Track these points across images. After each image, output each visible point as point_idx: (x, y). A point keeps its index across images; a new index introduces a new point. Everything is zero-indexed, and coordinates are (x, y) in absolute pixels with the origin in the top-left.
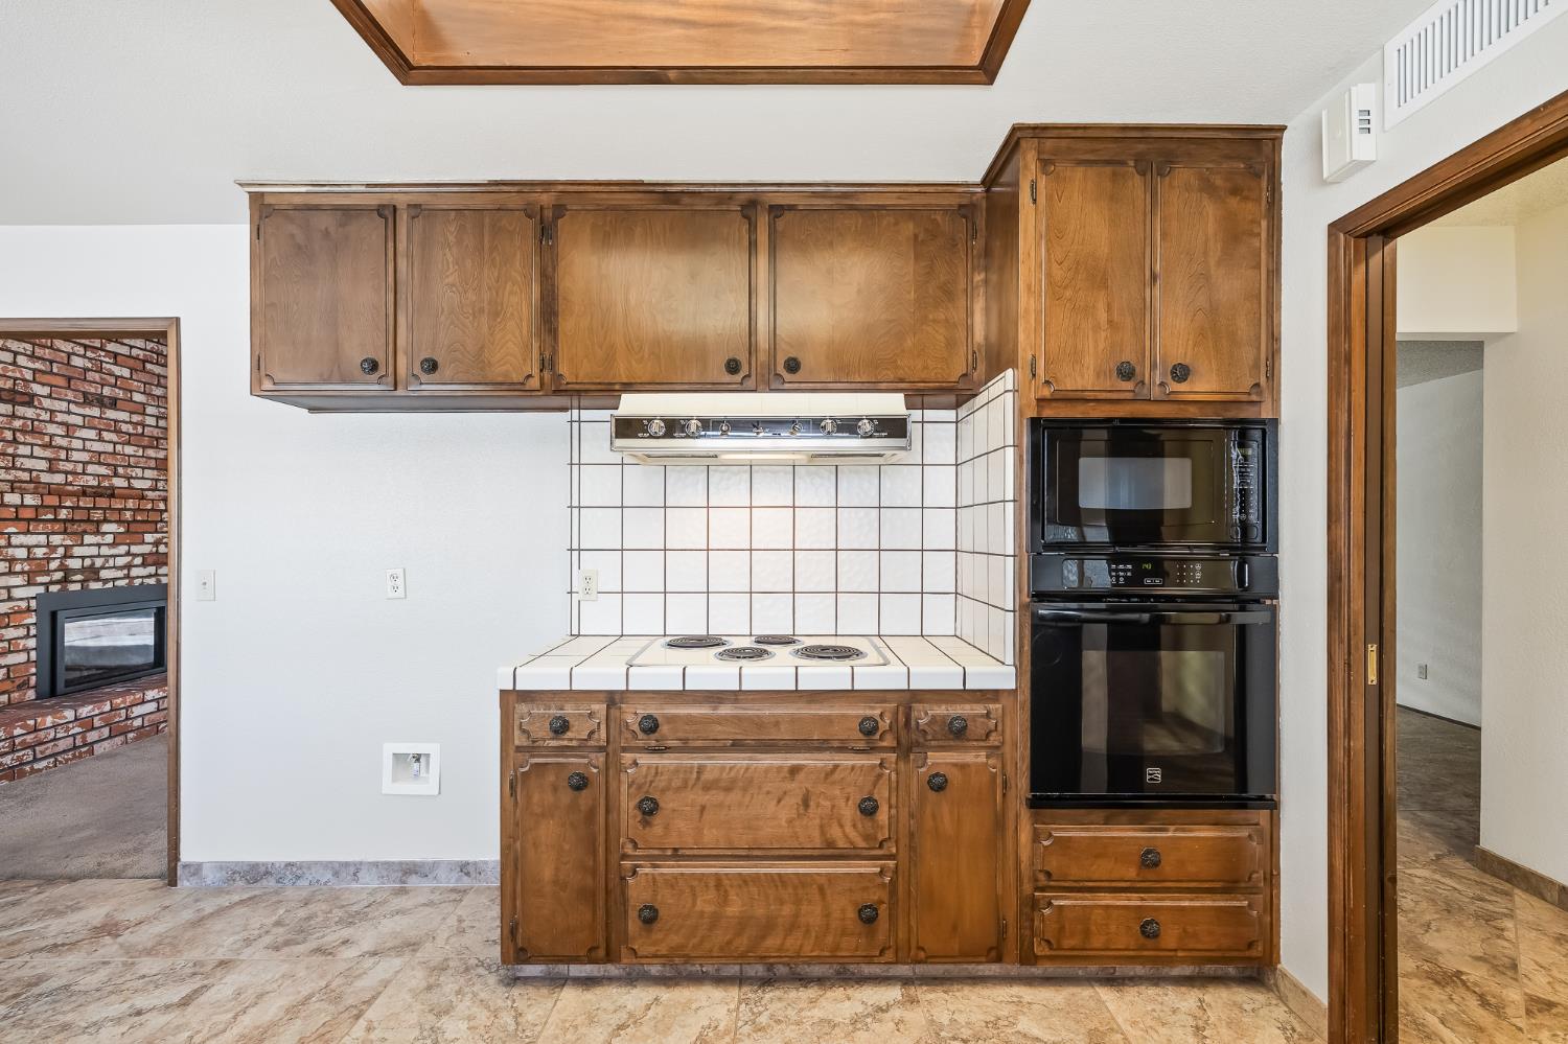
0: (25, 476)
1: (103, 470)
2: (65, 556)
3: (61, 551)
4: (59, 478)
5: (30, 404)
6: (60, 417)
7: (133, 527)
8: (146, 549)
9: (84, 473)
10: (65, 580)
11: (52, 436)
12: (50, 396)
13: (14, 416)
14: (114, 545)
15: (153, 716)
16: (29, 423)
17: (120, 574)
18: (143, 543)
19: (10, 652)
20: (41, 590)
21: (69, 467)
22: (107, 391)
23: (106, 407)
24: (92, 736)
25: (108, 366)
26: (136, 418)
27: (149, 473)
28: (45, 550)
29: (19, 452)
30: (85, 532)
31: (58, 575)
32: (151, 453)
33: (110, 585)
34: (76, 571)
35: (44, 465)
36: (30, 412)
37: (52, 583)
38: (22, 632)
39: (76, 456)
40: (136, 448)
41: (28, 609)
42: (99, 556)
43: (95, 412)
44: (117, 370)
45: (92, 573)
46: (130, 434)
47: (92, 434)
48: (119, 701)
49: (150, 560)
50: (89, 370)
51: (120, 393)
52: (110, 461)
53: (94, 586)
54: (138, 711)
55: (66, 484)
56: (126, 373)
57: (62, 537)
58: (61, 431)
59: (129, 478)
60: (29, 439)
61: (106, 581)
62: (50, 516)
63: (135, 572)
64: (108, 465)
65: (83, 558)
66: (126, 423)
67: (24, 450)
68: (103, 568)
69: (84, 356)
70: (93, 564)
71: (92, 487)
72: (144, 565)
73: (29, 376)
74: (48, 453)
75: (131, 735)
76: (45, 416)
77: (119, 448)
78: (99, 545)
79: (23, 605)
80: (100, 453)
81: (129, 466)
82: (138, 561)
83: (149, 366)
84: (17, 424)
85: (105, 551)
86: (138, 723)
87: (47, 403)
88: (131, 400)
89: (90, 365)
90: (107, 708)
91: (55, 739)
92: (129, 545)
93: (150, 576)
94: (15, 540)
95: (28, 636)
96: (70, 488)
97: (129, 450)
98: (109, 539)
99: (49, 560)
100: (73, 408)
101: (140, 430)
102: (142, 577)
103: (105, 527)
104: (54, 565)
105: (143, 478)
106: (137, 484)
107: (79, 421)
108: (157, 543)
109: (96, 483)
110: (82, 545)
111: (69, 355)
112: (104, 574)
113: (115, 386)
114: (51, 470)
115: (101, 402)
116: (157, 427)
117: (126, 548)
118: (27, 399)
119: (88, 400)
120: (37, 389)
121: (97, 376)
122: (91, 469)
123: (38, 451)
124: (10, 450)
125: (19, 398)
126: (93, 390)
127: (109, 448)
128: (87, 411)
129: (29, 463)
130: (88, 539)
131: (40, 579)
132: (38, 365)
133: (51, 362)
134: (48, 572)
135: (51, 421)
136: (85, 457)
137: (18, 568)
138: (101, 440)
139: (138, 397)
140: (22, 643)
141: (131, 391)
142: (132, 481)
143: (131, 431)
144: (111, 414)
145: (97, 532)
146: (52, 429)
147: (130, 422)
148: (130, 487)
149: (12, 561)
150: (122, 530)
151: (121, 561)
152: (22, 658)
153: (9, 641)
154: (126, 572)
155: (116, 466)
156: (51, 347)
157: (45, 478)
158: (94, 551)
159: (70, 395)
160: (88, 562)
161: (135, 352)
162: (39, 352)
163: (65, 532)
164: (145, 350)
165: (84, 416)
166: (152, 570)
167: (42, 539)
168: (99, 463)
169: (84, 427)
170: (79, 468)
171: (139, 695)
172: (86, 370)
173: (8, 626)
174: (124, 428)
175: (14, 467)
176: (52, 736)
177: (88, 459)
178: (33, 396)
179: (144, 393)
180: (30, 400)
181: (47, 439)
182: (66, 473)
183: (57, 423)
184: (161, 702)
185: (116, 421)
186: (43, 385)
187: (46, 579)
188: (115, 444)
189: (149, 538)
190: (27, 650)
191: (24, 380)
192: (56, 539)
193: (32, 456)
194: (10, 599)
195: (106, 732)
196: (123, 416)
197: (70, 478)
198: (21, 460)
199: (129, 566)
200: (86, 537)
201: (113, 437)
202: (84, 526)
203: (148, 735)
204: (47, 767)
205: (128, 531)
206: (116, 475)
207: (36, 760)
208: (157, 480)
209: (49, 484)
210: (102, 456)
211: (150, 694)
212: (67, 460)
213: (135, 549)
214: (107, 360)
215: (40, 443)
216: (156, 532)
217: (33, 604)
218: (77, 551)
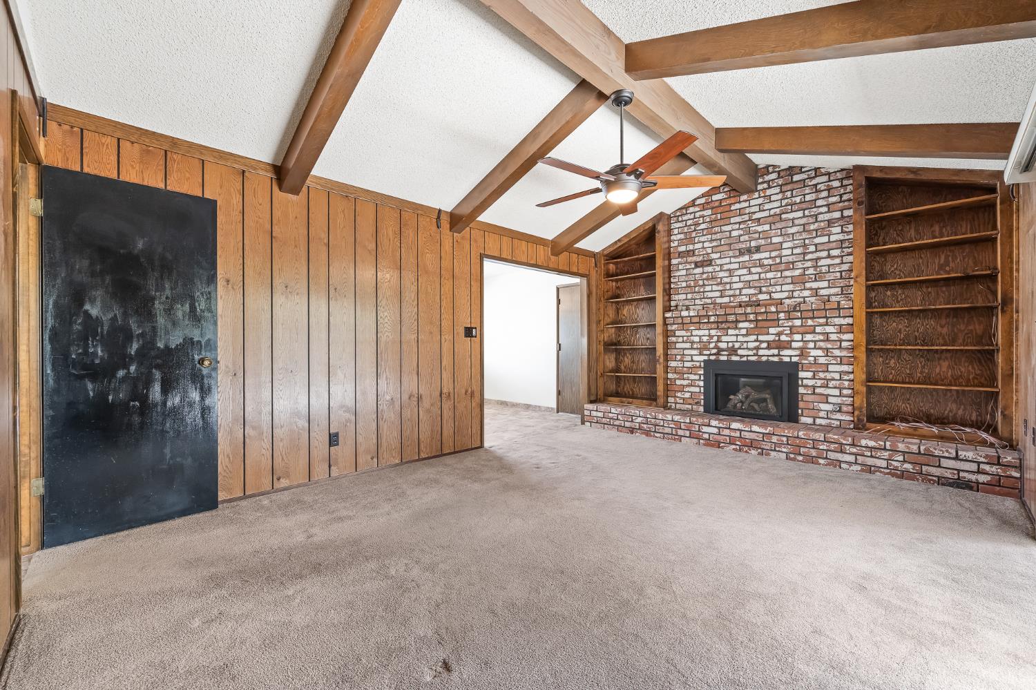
0: (709, 301)
1: (752, 291)
2: (719, 341)
3: (715, 339)
4: (726, 300)
5: (710, 265)
6: (726, 267)
7: (760, 324)
8: (771, 338)
9: (740, 295)
10: (718, 354)
11: (721, 278)
12: (720, 258)
13: (703, 273)
14: (747, 335)
15: (716, 436)
16: (710, 274)
17: (751, 353)
18: (768, 334)
19: (692, 386)
20: (706, 358)
21: (731, 292)
22: (753, 244)
23: (754, 253)
24: (680, 432)
25: (754, 228)
26: (774, 254)
27: (785, 288)
28: (707, 338)
29: (706, 290)
30: (729, 328)
31: (714, 351)
32: (787, 273)
33: (745, 359)
34: (723, 350)
35: (718, 294)
36: (710, 269)
37: (710, 355)
38: (697, 377)
39: (735, 286)
40: (775, 273)
41: (700, 367)
42: (737, 342)
43: (746, 258)
44: (760, 229)
45: (733, 351)
46: (771, 265)
47: (745, 271)
48: (694, 419)
49: (773, 345)
50: (741, 235)
51: (762, 242)
52: (756, 285)
53: (735, 358)
54: (705, 429)
55: (730, 302)
56: (767, 227)
57: (716, 331)
58: (726, 274)
59: (770, 293)
60: (711, 282)
61: (742, 356)
62: (706, 321)
63: (761, 352)
64: (755, 287)
65: (728, 342)
66: (767, 259)
67: (708, 288)
68: (740, 348)
69: (739, 229)
70: (734, 346)
71: (745, 302)
72: (768, 348)
73: (709, 250)
74: (720, 288)
75: (701, 441)
76: (718, 269)
77: (763, 276)
78: (737, 335)
79: (698, 364)
80: (750, 282)
81: (771, 285)
82: (765, 345)
83: (784, 216)
84: (705, 276)
85: (740, 339)
86: (706, 436)
87: (719, 262)
88: (771, 243)
89: (742, 232)
90: (688, 421)
91: (663, 426)
92: (757, 335)
93: (773, 355)
94: (695, 333)
95: (700, 380)
96: (732, 304)
97: (770, 275)
98: (744, 331)
99: (709, 342)
100: (733, 260)
101: (778, 260)
102: (768, 356)
103: (741, 325)
104: (712, 345)
105: (782, 291)
106: (775, 296)
107: (736, 266)
108: (779, 334)
109: (748, 299)
110: (727, 335)
111: (730, 232)
112: (740, 352)
113: (759, 238)
114: (721, 297)
115: (749, 251)
116: (792, 254)
117: (755, 337)
118: (709, 262)
119: (741, 253)
120: (714, 256)
121: (746, 238)
122: (744, 291)
123: (715, 288)
124: (702, 290)
125: (705, 263)
126: (744, 246)
127: (756, 277)
128: (741, 259)
129: (710, 295)
130: (730, 332)
131: (705, 352)
132: (715, 244)
133: (720, 240)
134: (709, 349)
135: (721, 270)
136: (740, 285)
137: (695, 346)
138: (750, 273)
139: (775, 240)
140: (697, 382)
141: (771, 238)
142: (772, 294)
143: (771, 263)
144: (756, 256)
145: (736, 328)
146: (721, 274)
147: (770, 258)
148: (771, 298)
149: (693, 343)
150: (752, 326)
151: (751, 345)
152: (697, 390)
153: (692, 380)
154: (755, 351)
155: (760, 287)
156: (721, 232)
157: (719, 300)
158: (734, 338)
159: (731, 253)
160: (730, 345)
161: (772, 212)
162: (714, 237)
163: (718, 328)
164: (781, 206)
165: (739, 263)
166: (776, 351)
167: (706, 332)
168: (750, 287)
169: (739, 269)
170: (737, 292)
171: (706, 421)
172: (740, 236)
173: (691, 373)
174: (766, 262)
175: (704, 298)
176: (662, 424)
177: (742, 286)
178: (711, 261)
179: (781, 235)
180: (709, 263)
181: (719, 280)
182: (730, 296)
183: (724, 271)
184: (721, 430)
185: (759, 260)
186: (716, 253)
187: (708, 352)
188: (760, 273)
189: (772, 330)
190: (700, 387)
191: (708, 254)
192: (713, 332)
193: (712, 291)
194: (692, 361)
195: (687, 433)
196: (767, 255)
197: (732, 299)
198: (707, 293)
199: (757, 348)
200: (729, 331)
201: (759, 270)
202: (728, 325)
203: (712, 446)
204: (660, 438)
205: (756, 327)
206: (761, 292)
207: (655, 432)
208: (793, 291)
209: (721, 303)
210: (751, 283)
211: (714, 423)
212: (731, 289)
213: (761, 338)
214: (753, 225)
215: (715, 283)
216: (778, 326)
217: (702, 364)
218: (724, 339)
